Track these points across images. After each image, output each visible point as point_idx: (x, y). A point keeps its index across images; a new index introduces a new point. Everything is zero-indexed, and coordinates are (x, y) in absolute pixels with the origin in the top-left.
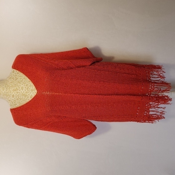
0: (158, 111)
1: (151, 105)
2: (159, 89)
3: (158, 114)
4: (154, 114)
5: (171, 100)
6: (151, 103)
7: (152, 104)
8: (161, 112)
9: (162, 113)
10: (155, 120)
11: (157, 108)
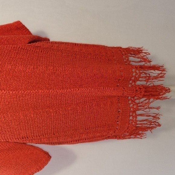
0: (150, 114)
1: (139, 105)
2: (148, 75)
3: (150, 118)
4: (144, 121)
5: (168, 91)
6: (137, 101)
7: (139, 103)
8: (154, 115)
9: (156, 117)
10: (145, 132)
11: (148, 110)
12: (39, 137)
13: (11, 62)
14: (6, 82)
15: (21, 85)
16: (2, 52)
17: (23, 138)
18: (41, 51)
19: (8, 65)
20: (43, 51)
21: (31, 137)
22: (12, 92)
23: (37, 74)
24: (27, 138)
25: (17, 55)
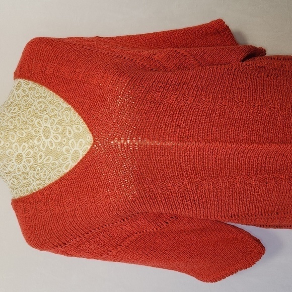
12: (256, 216)
13: (225, 94)
14: (220, 128)
15: (241, 134)
16: (211, 77)
17: (231, 216)
18: (268, 76)
19: (223, 99)
20: (270, 75)
21: (243, 216)
22: (230, 145)
23: (265, 115)
24: (238, 216)
25: (233, 82)
